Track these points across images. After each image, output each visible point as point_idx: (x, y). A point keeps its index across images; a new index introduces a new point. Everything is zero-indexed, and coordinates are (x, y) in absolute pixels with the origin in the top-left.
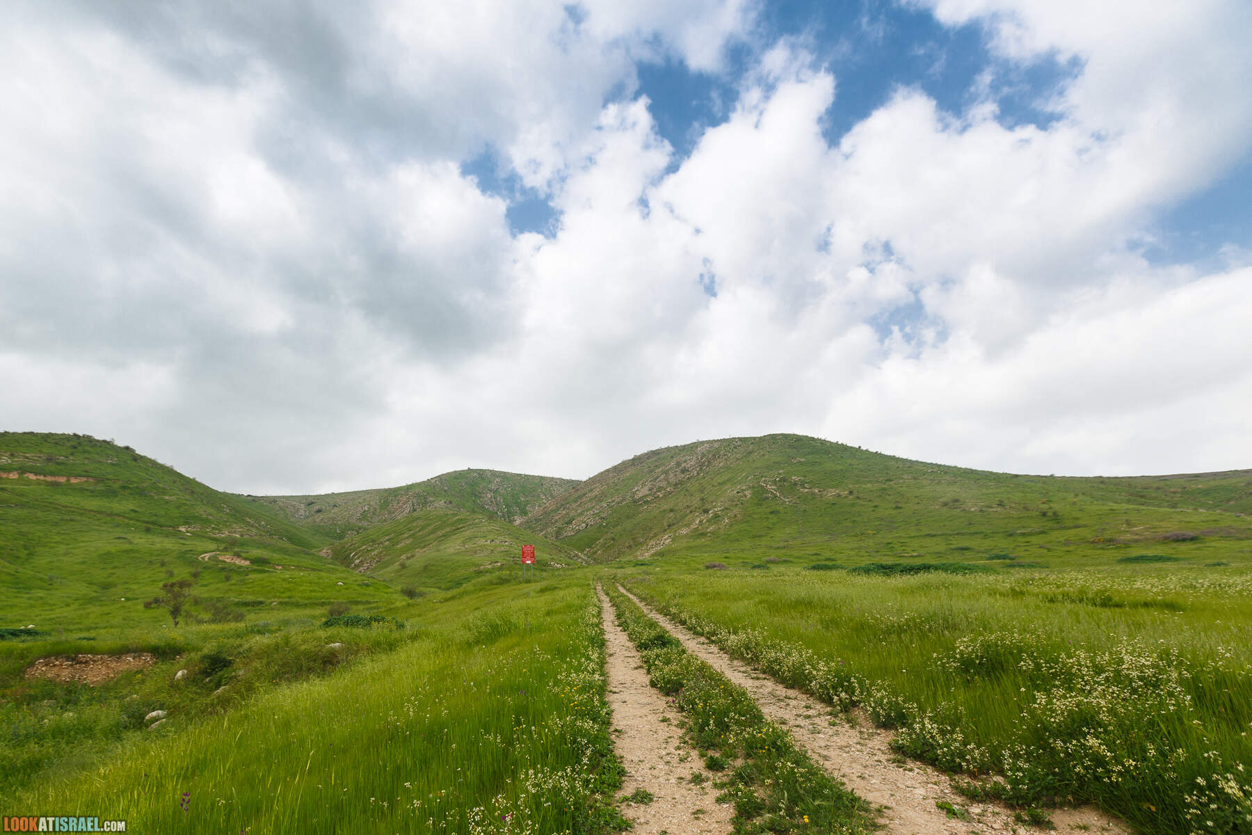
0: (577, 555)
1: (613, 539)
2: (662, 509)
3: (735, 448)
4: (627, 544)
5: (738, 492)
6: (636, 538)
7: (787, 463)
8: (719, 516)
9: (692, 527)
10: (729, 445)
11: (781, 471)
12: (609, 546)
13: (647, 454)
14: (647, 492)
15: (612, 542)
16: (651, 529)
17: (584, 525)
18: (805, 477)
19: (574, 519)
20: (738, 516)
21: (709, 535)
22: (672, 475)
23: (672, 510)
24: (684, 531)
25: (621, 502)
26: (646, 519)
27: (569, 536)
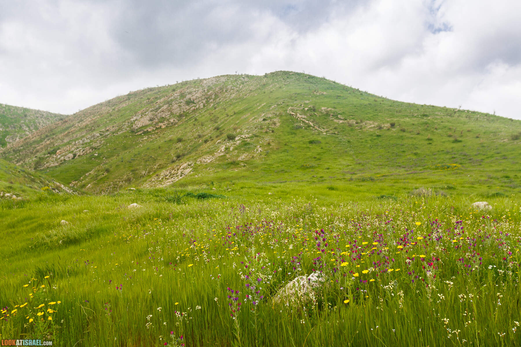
0: (58, 188)
1: (107, 171)
2: (167, 139)
3: (243, 83)
4: (125, 177)
5: (264, 120)
6: (137, 170)
7: (310, 95)
8: (249, 144)
9: (217, 155)
10: (236, 80)
11: (307, 102)
12: (101, 179)
13: (143, 91)
14: (148, 123)
15: (106, 174)
16: (155, 160)
17: (71, 155)
18: (335, 108)
19: (59, 149)
20: (272, 144)
21: (242, 164)
22: (176, 106)
23: (180, 140)
24: (208, 159)
25: (116, 132)
26: (148, 149)
27: (52, 167)
